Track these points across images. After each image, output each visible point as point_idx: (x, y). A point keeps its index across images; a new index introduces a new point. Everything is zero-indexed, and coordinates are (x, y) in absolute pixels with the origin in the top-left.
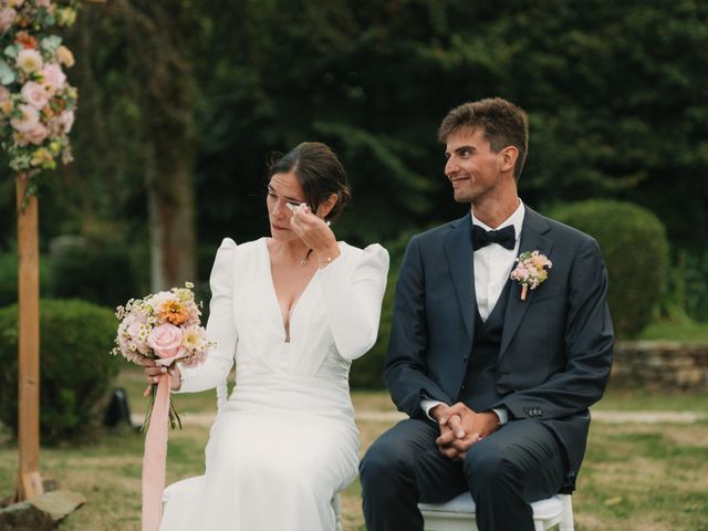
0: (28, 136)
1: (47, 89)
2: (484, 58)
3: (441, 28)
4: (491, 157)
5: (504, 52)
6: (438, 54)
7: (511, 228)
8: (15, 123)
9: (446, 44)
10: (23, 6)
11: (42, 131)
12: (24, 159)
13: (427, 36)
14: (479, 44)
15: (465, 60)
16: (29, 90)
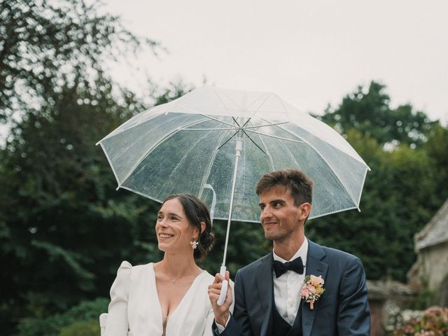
2: (125, 214)
3: (102, 197)
4: (294, 209)
5: (135, 212)
6: (101, 210)
7: (299, 259)
9: (105, 205)
13: (94, 200)
14: (122, 206)
15: (115, 214)
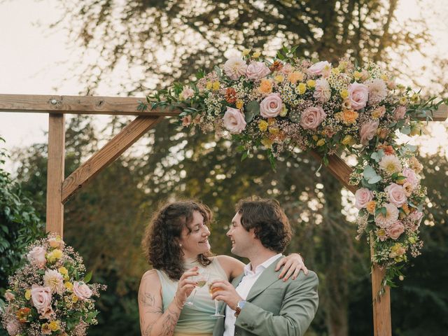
0: (388, 232)
1: (406, 188)
8: (378, 220)
10: (385, 118)
11: (401, 227)
12: (384, 253)
16: (391, 190)
